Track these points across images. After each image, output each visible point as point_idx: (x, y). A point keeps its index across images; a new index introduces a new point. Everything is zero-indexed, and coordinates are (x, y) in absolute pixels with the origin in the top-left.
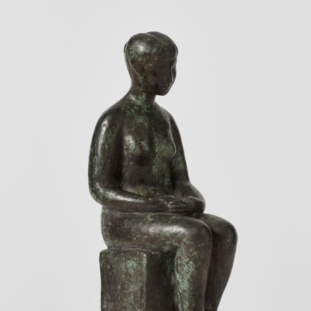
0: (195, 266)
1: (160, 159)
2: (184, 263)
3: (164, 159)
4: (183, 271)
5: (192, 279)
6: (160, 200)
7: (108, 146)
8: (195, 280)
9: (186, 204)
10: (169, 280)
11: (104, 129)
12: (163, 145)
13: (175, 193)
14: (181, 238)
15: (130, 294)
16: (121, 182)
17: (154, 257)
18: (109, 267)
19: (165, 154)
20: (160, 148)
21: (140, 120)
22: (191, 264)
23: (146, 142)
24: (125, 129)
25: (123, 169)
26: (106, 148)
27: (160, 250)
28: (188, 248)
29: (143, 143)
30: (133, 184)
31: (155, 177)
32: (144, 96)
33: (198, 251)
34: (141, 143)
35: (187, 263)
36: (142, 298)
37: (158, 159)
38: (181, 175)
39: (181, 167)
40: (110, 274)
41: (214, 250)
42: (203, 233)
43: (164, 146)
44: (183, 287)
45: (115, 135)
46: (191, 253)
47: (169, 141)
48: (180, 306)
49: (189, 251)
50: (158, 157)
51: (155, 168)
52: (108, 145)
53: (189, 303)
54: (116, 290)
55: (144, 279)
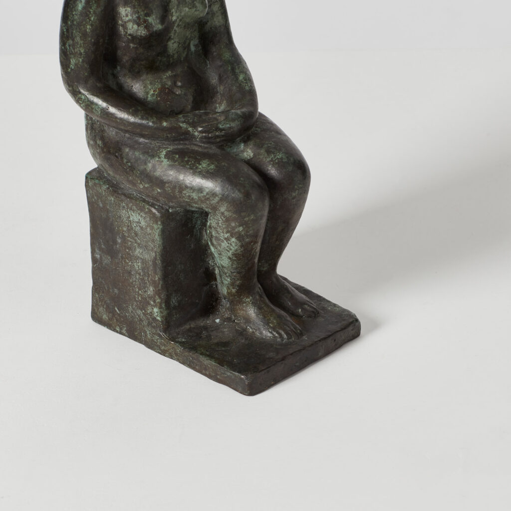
0: (239, 244)
1: (181, 28)
2: (222, 238)
3: (187, 26)
4: (220, 247)
5: (236, 257)
6: (181, 125)
7: (92, 27)
9: (225, 130)
10: (199, 240)
12: (185, 7)
13: (209, 66)
14: (217, 206)
15: (136, 258)
16: (116, 68)
17: (174, 216)
18: (101, 205)
19: (188, 20)
20: (181, 13)
22: (234, 242)
23: (156, 17)
25: (119, 51)
26: (88, 30)
28: (228, 220)
29: (150, 19)
31: (173, 56)
33: (244, 226)
34: (148, 20)
35: (227, 239)
37: (177, 29)
38: (218, 35)
39: (218, 21)
40: (104, 215)
41: (272, 206)
42: (253, 202)
43: (187, 9)
44: (222, 262)
45: (103, 8)
46: (233, 228)
49: (230, 225)
50: (177, 27)
51: (173, 43)
52: (92, 25)
53: (230, 279)
54: (115, 242)
55: (159, 250)
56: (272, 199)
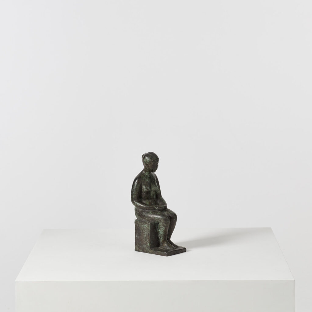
0: (165, 228)
2: (161, 227)
3: (154, 191)
4: (161, 229)
8: (165, 232)
11: (136, 183)
12: (154, 187)
13: (157, 200)
14: (161, 220)
15: (145, 234)
18: (138, 225)
19: (154, 190)
21: (147, 180)
24: (142, 183)
25: (142, 195)
27: (154, 222)
30: (145, 200)
32: (148, 172)
33: (166, 224)
35: (163, 227)
36: (149, 236)
39: (159, 192)
40: (138, 227)
42: (167, 219)
44: (161, 233)
47: (156, 185)
48: (160, 238)
49: (163, 224)
50: (152, 191)
51: (152, 194)
53: (163, 237)
54: (140, 232)
55: (149, 231)
56: (171, 221)
